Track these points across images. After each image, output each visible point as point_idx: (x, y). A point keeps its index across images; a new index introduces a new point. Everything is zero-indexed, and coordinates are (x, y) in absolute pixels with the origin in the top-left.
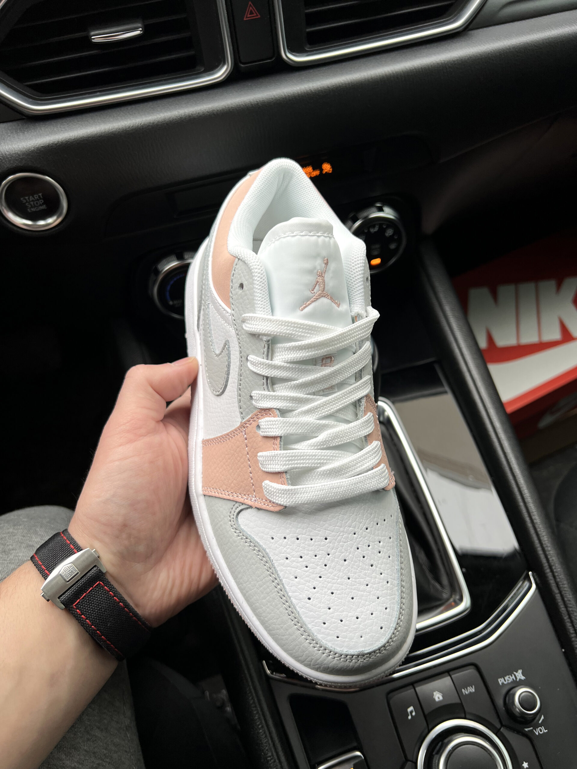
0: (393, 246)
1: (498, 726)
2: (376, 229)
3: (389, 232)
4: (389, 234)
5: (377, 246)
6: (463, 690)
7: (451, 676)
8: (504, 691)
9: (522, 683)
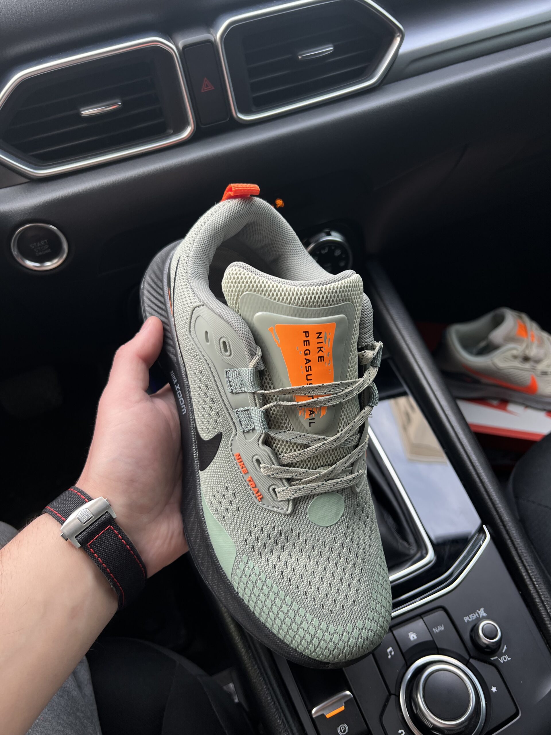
0: (342, 264)
1: (467, 657)
2: (326, 251)
4: (338, 253)
6: (434, 629)
7: (422, 619)
8: (469, 628)
9: (484, 618)
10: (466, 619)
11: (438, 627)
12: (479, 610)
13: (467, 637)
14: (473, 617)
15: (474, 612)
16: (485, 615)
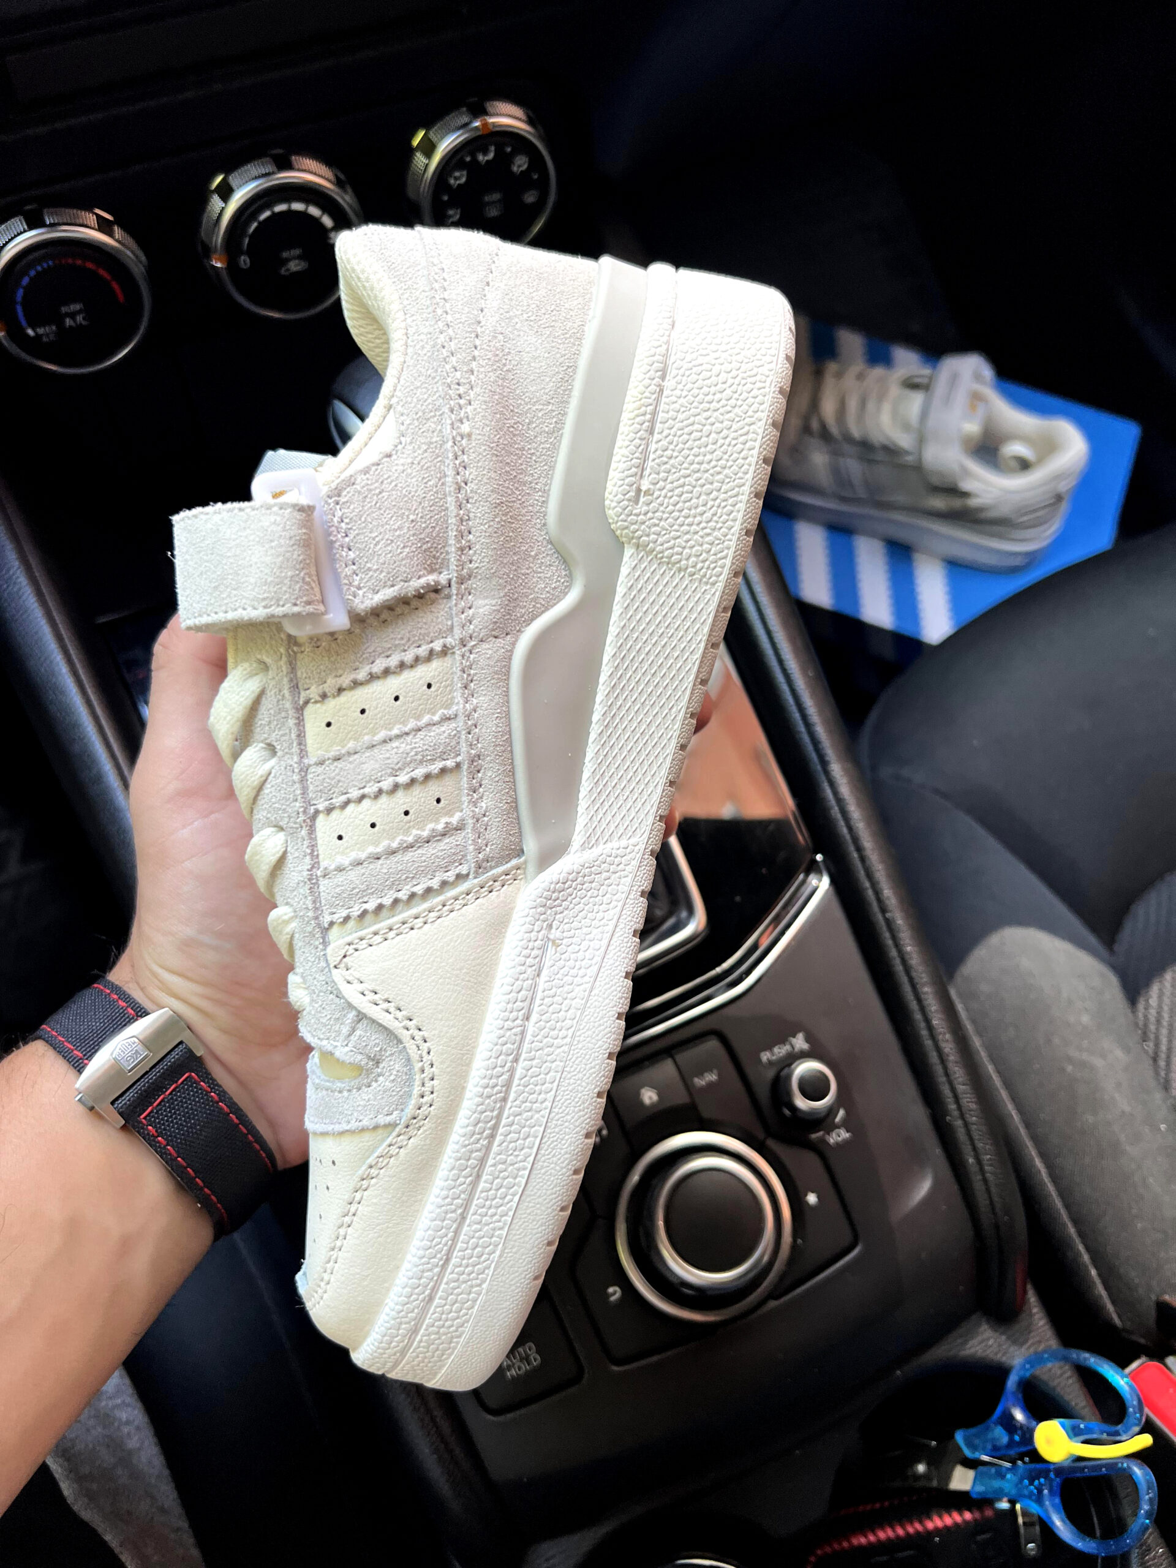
0: (530, 198)
1: (760, 1134)
2: (491, 156)
3: (520, 164)
4: (519, 166)
5: (496, 196)
6: (696, 1080)
7: (672, 1057)
8: (771, 1074)
9: (804, 1055)
10: (765, 1056)
11: (706, 1074)
12: (794, 1037)
13: (763, 1092)
14: (780, 1051)
15: (783, 1041)
16: (805, 1046)
